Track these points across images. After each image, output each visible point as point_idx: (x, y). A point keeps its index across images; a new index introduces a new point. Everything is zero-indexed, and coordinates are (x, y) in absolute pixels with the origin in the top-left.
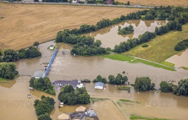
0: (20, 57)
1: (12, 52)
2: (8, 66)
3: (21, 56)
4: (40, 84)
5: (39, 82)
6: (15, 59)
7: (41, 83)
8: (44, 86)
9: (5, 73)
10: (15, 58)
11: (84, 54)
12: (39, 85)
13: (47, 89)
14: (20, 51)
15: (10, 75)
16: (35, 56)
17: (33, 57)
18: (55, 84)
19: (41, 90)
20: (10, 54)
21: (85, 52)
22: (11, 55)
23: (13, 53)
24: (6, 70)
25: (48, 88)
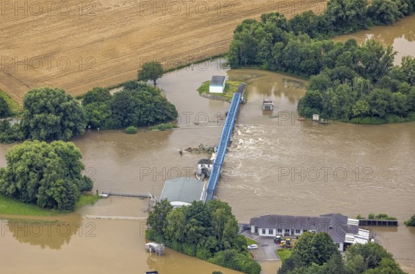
0: (90, 123)
1: (61, 101)
2: (54, 157)
3: (94, 120)
4: (193, 229)
5: (188, 218)
6: (71, 128)
7: (198, 225)
8: (210, 238)
9: (38, 186)
10: (72, 124)
11: (355, 112)
12: (192, 234)
13: (223, 249)
14: (89, 99)
15: (61, 192)
16: (151, 119)
17: (143, 124)
18: (253, 230)
19: (199, 253)
20: (52, 109)
21: (362, 105)
22: (57, 114)
23: (62, 105)
24: (45, 170)
25: (227, 244)
